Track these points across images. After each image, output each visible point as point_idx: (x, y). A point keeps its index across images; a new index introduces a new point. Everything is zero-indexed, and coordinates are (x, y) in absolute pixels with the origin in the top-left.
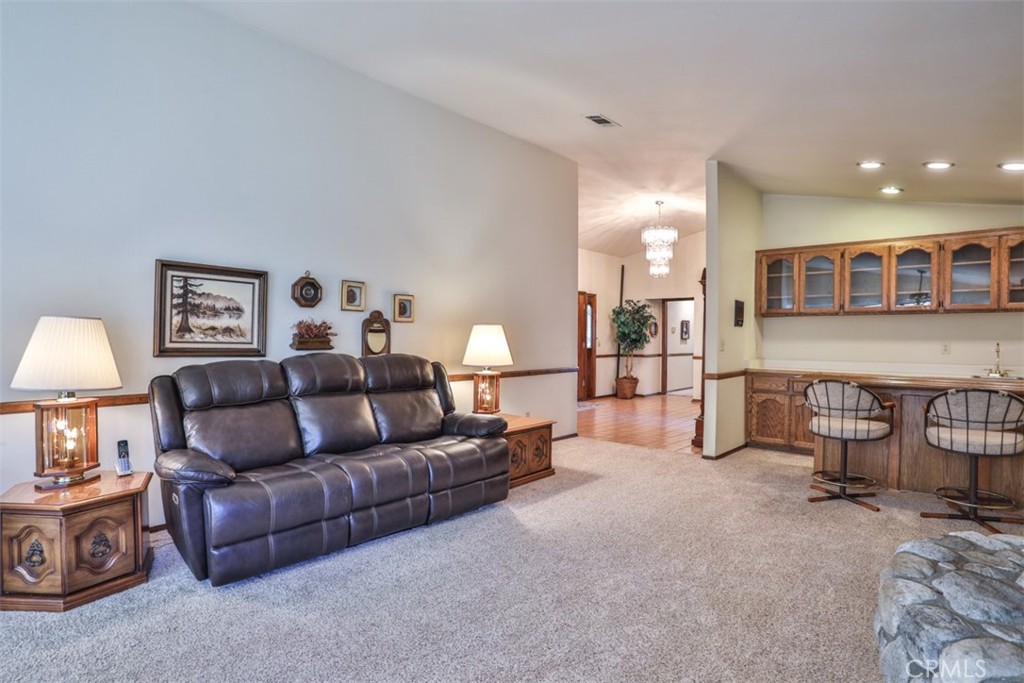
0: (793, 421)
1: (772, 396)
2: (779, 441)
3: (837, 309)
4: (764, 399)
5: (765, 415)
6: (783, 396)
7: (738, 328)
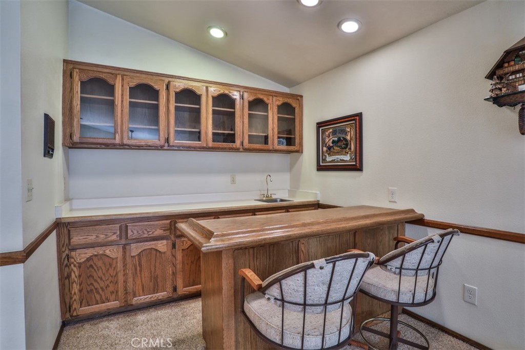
0: (130, 275)
1: (100, 251)
2: (113, 304)
3: (162, 142)
4: (88, 256)
5: (91, 276)
6: (115, 248)
7: (47, 159)
